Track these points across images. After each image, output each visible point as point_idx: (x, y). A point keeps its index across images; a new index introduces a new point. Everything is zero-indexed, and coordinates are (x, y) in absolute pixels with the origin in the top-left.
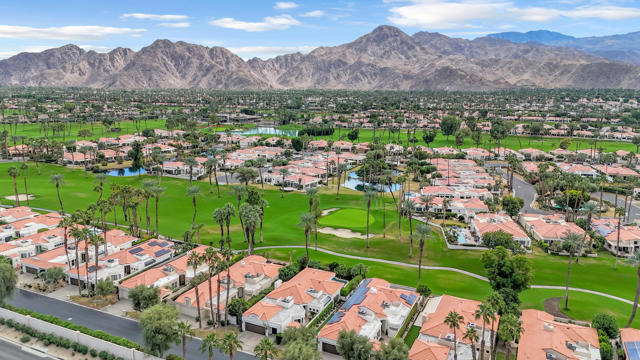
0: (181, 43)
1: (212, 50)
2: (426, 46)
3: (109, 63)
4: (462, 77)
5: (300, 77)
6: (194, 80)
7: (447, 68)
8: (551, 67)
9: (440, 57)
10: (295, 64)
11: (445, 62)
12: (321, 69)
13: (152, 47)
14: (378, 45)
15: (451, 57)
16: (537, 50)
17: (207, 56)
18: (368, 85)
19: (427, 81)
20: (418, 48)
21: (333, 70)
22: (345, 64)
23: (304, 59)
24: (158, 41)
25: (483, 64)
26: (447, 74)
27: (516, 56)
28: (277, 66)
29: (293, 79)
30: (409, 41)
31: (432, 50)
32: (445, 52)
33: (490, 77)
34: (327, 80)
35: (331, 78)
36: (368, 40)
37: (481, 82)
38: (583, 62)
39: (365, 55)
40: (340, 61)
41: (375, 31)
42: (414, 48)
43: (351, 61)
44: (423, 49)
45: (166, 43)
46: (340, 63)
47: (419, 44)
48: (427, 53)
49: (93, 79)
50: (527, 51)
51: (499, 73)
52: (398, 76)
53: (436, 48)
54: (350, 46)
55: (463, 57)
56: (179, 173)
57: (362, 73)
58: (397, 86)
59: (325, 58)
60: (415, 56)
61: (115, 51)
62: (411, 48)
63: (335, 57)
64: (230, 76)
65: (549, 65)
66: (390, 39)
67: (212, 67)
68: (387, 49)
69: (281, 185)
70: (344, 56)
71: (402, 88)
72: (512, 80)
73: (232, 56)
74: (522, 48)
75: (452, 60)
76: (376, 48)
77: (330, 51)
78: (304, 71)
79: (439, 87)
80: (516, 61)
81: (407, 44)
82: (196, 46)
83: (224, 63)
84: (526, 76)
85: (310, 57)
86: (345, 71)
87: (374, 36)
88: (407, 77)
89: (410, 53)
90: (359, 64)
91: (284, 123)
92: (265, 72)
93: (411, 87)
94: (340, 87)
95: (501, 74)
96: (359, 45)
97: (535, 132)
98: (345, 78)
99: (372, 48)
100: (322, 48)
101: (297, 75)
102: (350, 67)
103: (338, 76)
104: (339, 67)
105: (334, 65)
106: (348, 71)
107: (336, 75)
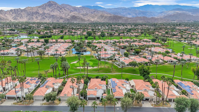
2: (66, 9)
4: (79, 19)
5: (21, 17)
7: (74, 16)
8: (102, 16)
9: (71, 12)
10: (19, 13)
11: (72, 14)
12: (29, 15)
14: (50, 7)
15: (74, 12)
16: (97, 11)
18: (48, 21)
19: (68, 20)
20: (63, 9)
21: (34, 15)
22: (39, 13)
23: (22, 11)
25: (83, 15)
26: (74, 17)
27: (92, 13)
28: (11, 13)
29: (19, 18)
30: (60, 7)
31: (67, 10)
32: (71, 11)
33: (86, 19)
34: (33, 19)
35: (34, 18)
36: (46, 5)
37: (84, 20)
38: (109, 15)
39: (46, 10)
41: (48, 3)
42: (62, 9)
43: (41, 12)
44: (65, 9)
46: (37, 13)
47: (63, 8)
48: (66, 11)
50: (94, 12)
51: (88, 18)
52: (58, 18)
53: (68, 9)
54: (39, 7)
55: (77, 13)
56: (8, 54)
57: (45, 16)
58: (58, 21)
59: (31, 11)
60: (62, 12)
62: (61, 9)
63: (34, 11)
65: (101, 16)
66: (54, 6)
68: (53, 9)
69: (53, 55)
70: (38, 10)
71: (60, 22)
72: (92, 20)
74: (93, 11)
75: (74, 13)
76: (49, 8)
77: (32, 8)
78: (23, 15)
79: (72, 22)
80: (92, 14)
81: (59, 7)
84: (96, 19)
85: (24, 10)
86: (39, 15)
87: (48, 4)
88: (61, 18)
89: (61, 11)
90: (44, 14)
91: (30, 34)
92: (6, 15)
93: (63, 22)
94: (38, 21)
95: (89, 18)
96: (43, 7)
97: (111, 35)
98: (39, 18)
99: (47, 8)
100: (29, 7)
101: (20, 17)
102: (41, 14)
103: (37, 17)
104: (37, 14)
105: (35, 13)
106: (40, 16)
107: (36, 17)
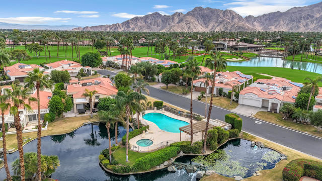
0: (208, 8)
1: (225, 12)
3: (171, 20)
6: (213, 28)
12: (294, 21)
13: (193, 11)
17: (221, 15)
22: (312, 17)
23: (282, 14)
24: (196, 8)
28: (263, 20)
34: (298, 27)
35: (302, 26)
40: (308, 15)
43: (318, 16)
45: (200, 9)
49: (163, 28)
54: (316, 5)
61: (175, 14)
63: (305, 13)
64: (233, 26)
67: (223, 21)
70: (312, 12)
73: (236, 14)
77: (301, 9)
78: (282, 22)
82: (216, 10)
83: (231, 19)
86: (312, 22)
98: (312, 26)
101: (276, 25)
102: (317, 19)
103: (307, 24)
104: (308, 19)
105: (304, 18)
106: (315, 22)
107: (305, 24)
